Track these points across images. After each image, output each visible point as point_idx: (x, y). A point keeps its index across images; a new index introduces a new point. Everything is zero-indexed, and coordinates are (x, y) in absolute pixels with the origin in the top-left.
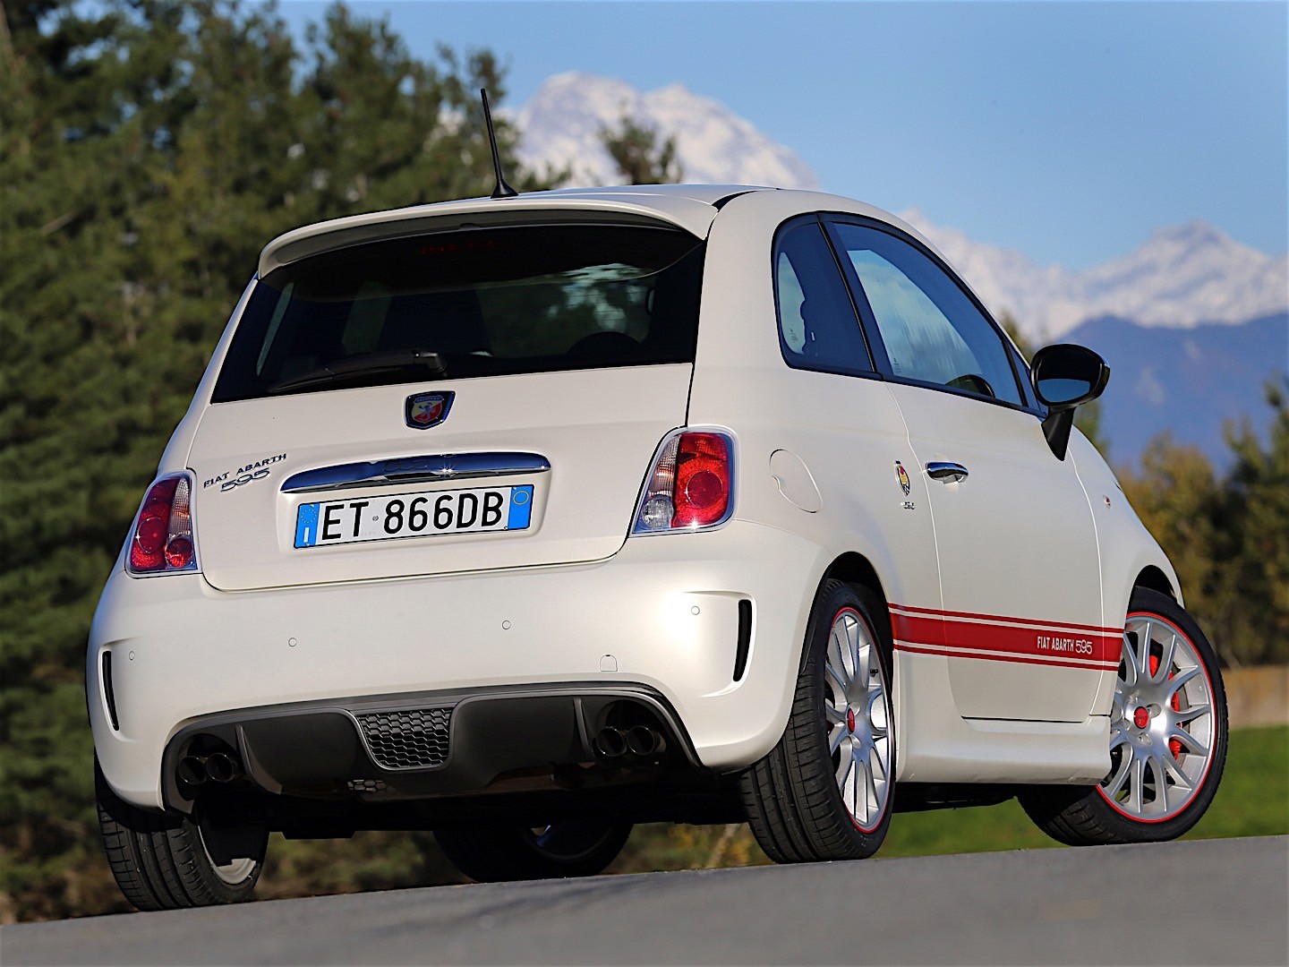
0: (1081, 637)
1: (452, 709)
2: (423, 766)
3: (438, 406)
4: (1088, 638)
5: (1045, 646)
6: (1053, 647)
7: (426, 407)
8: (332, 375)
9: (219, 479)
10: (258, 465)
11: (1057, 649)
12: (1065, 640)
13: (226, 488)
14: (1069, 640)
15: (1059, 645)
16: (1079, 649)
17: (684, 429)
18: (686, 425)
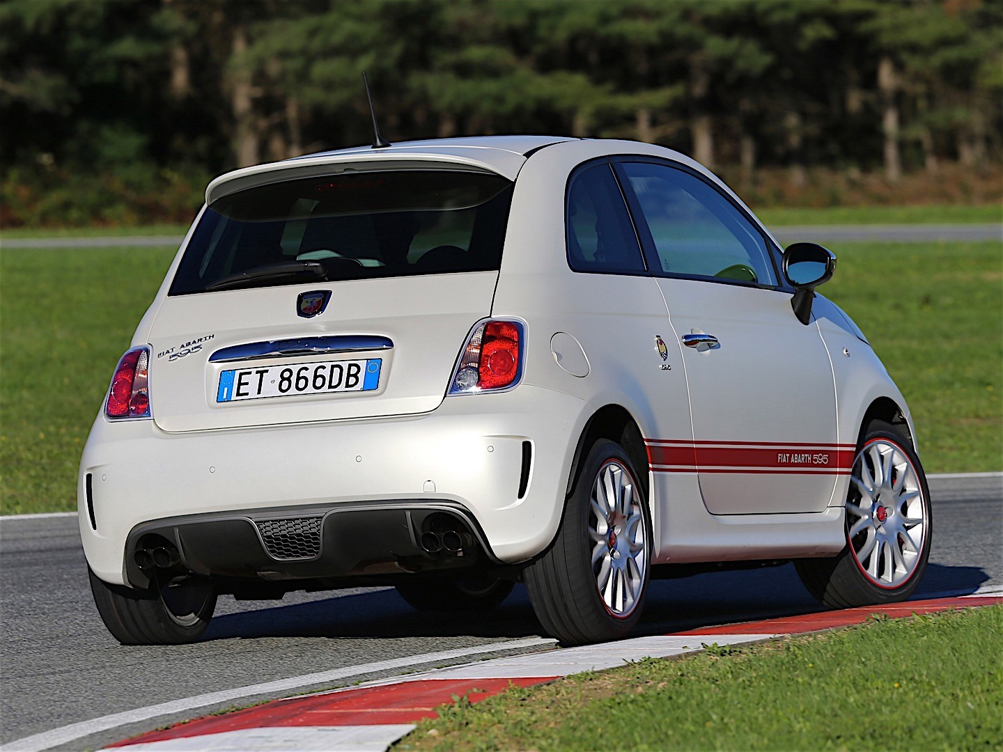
0: (817, 452)
1: (322, 517)
2: (303, 558)
3: (319, 302)
4: (824, 452)
5: (785, 460)
6: (792, 461)
7: (311, 302)
8: (248, 278)
9: (168, 352)
10: (194, 342)
11: (796, 462)
12: (803, 455)
13: (172, 359)
14: (806, 455)
15: (796, 459)
16: (816, 460)
17: (489, 319)
18: (490, 317)
